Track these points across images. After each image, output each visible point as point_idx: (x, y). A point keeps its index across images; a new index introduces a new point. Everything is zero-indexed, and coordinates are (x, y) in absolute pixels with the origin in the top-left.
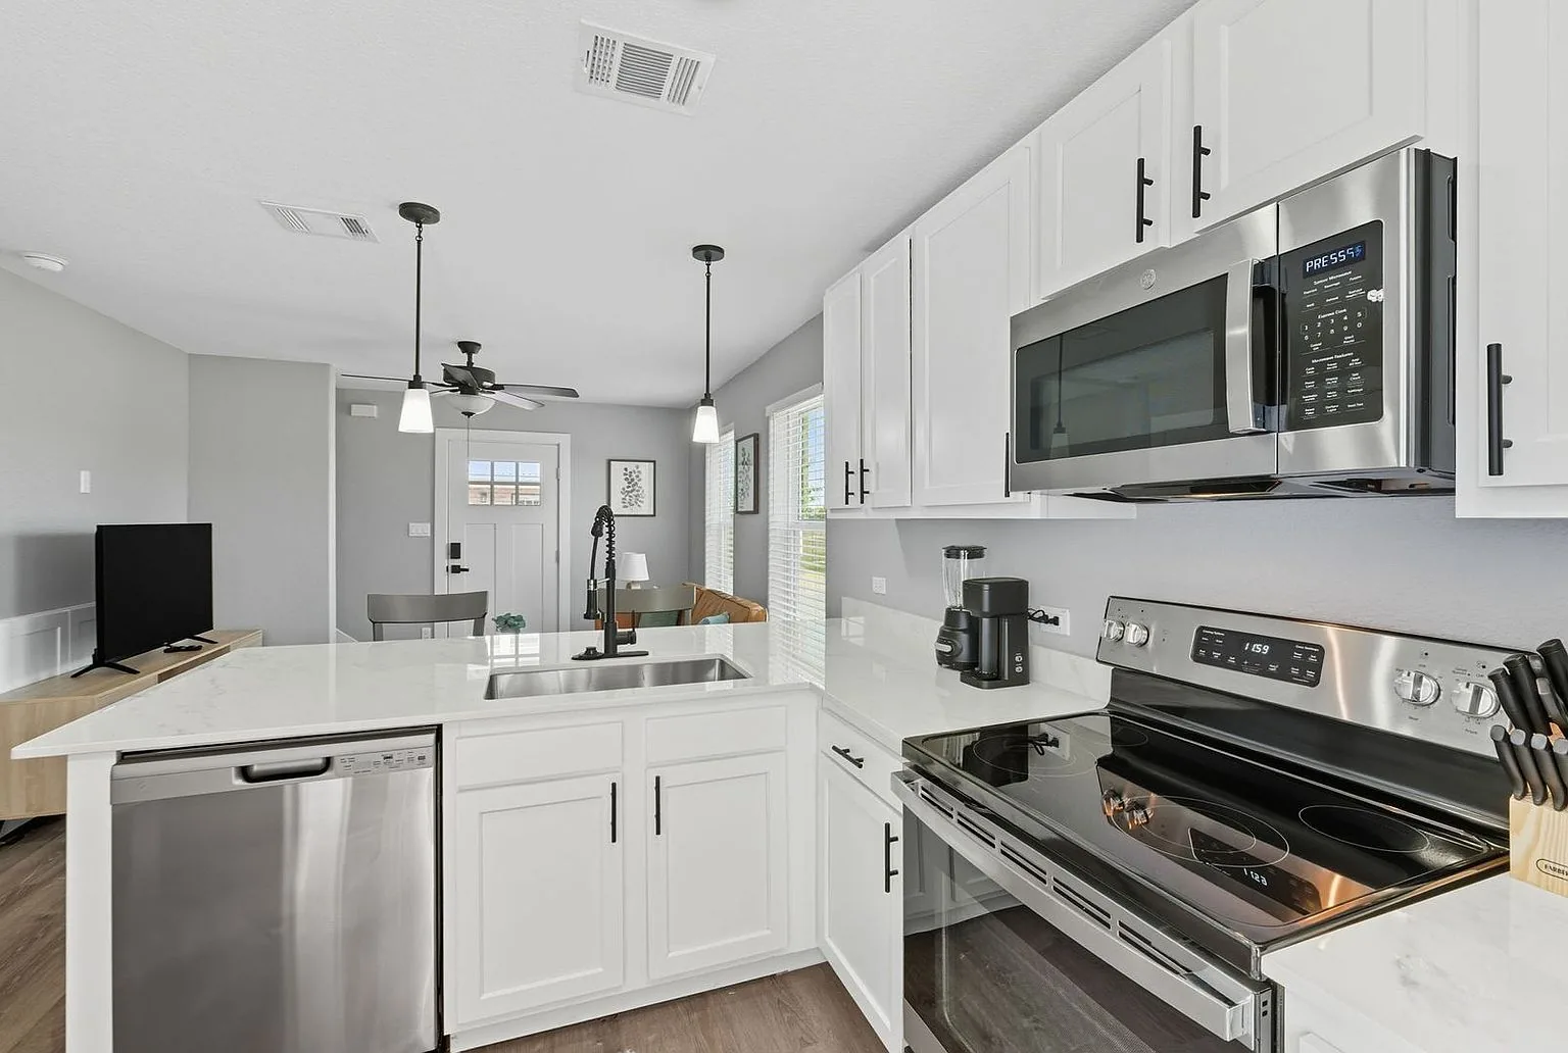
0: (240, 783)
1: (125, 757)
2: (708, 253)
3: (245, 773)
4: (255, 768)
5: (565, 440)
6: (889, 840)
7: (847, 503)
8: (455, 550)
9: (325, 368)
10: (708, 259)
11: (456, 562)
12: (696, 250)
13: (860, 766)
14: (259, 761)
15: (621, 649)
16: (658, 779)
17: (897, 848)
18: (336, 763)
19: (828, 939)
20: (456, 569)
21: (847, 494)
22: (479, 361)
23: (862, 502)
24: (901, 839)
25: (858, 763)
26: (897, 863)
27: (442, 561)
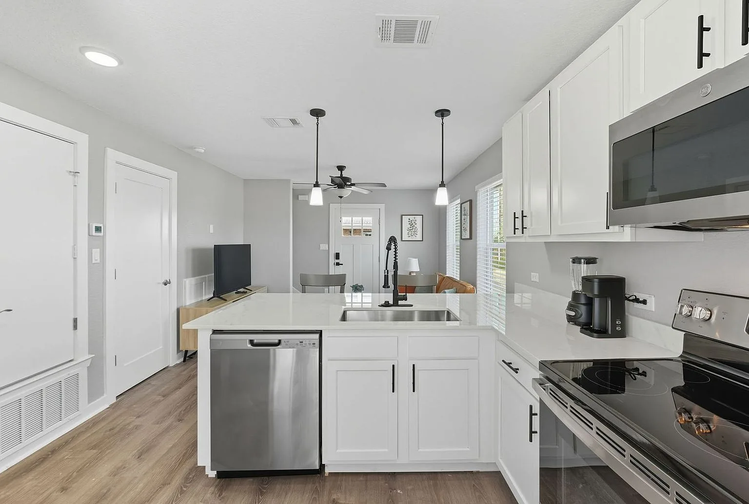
0: (249, 346)
1: (215, 332)
2: (442, 113)
3: (251, 342)
4: (255, 341)
5: (382, 206)
6: (532, 414)
7: (515, 234)
8: (337, 256)
9: (288, 181)
10: (443, 116)
11: (337, 261)
12: (437, 112)
13: (517, 372)
14: (257, 338)
15: (400, 302)
16: (414, 365)
17: (536, 420)
18: (282, 342)
19: (500, 459)
20: (338, 264)
21: (515, 229)
22: (345, 174)
23: (523, 233)
24: (538, 414)
25: (516, 370)
26: (536, 427)
27: (332, 260)
